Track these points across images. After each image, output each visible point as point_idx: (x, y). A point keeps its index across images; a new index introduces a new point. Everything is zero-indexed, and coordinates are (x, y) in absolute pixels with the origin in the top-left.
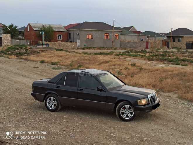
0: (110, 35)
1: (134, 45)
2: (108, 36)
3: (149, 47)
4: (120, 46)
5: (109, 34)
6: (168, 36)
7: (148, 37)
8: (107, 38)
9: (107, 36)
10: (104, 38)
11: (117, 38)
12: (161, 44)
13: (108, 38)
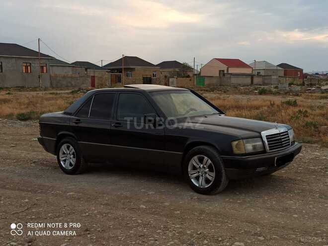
0: (33, 65)
1: (73, 83)
2: (29, 67)
3: (96, 85)
4: (51, 84)
5: (30, 63)
6: (112, 68)
7: (86, 69)
8: (27, 71)
9: (26, 67)
10: (23, 70)
11: (45, 71)
12: (110, 80)
13: (29, 71)
